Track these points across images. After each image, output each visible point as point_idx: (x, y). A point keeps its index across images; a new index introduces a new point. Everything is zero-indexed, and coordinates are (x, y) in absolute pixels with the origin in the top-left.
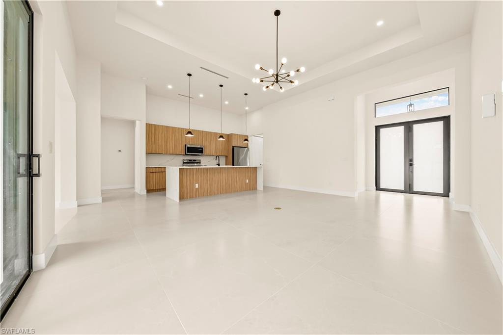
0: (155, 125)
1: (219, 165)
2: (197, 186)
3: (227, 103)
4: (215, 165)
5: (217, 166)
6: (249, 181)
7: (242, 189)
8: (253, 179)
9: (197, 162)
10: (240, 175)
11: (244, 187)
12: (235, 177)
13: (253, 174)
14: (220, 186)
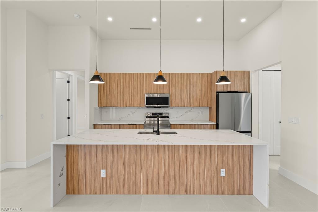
2: (103, 173)
6: (228, 173)
7: (208, 190)
8: (242, 170)
9: (163, 116)
10: (203, 156)
11: (214, 184)
12: (189, 160)
13: (239, 157)
14: (153, 178)
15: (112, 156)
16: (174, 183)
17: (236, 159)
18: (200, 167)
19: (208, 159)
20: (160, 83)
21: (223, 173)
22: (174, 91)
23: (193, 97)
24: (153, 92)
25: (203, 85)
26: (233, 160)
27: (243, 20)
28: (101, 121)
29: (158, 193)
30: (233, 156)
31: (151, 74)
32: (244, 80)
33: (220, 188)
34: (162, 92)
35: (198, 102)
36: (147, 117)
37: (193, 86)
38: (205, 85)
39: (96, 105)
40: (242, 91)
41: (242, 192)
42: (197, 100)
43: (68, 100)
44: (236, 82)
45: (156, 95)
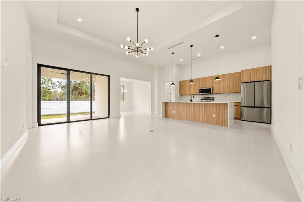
0: (184, 81)
1: (192, 101)
2: (174, 112)
3: (222, 47)
4: (189, 101)
5: (191, 102)
6: (217, 116)
7: (208, 122)
8: (223, 115)
9: (210, 98)
10: (206, 109)
11: (211, 120)
12: (200, 110)
13: (222, 110)
14: (188, 115)
15: (176, 107)
16: (195, 118)
17: (221, 111)
18: (205, 113)
19: (208, 110)
20: (192, 83)
21: (214, 116)
22: (215, 85)
23: (227, 87)
24: (203, 87)
25: (235, 80)
26: (219, 111)
27: (254, 38)
28: (181, 101)
29: (190, 120)
30: (219, 110)
31: (202, 78)
32: (266, 72)
33: (213, 122)
34: (208, 86)
35: (231, 90)
36: (201, 100)
37: (228, 81)
38: (236, 80)
39: (178, 94)
40: (264, 80)
41: (223, 125)
42: (230, 89)
43: (170, 93)
44: (258, 75)
45: (205, 88)
